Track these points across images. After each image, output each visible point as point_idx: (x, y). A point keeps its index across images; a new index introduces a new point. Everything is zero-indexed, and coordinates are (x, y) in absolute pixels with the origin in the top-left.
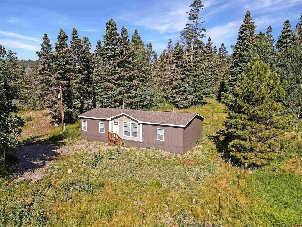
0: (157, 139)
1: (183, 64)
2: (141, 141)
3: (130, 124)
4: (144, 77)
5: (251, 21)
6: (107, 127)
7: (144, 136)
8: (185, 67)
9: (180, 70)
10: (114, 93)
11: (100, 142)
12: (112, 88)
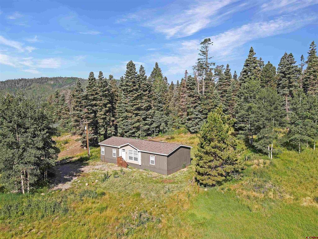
0: (150, 164)
1: (194, 94)
2: (140, 164)
3: (133, 151)
4: (160, 106)
5: (254, 56)
6: (118, 152)
7: (142, 160)
8: (196, 97)
9: (192, 99)
10: (133, 121)
11: (113, 164)
12: (131, 117)
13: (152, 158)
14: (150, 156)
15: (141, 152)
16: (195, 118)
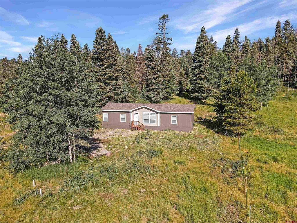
0: (172, 124)
1: (156, 66)
2: (159, 126)
3: (149, 114)
4: (125, 77)
5: (205, 35)
6: (128, 118)
7: (161, 122)
8: (157, 69)
9: (153, 71)
10: (105, 91)
11: (123, 129)
12: (103, 86)
13: (174, 118)
14: (172, 116)
15: (160, 113)
16: (157, 88)
